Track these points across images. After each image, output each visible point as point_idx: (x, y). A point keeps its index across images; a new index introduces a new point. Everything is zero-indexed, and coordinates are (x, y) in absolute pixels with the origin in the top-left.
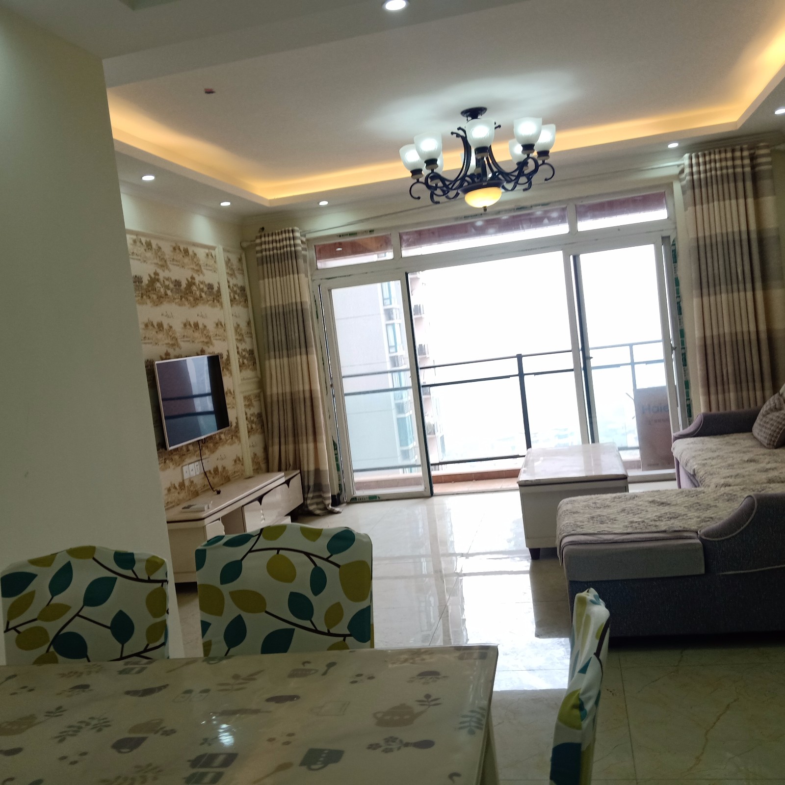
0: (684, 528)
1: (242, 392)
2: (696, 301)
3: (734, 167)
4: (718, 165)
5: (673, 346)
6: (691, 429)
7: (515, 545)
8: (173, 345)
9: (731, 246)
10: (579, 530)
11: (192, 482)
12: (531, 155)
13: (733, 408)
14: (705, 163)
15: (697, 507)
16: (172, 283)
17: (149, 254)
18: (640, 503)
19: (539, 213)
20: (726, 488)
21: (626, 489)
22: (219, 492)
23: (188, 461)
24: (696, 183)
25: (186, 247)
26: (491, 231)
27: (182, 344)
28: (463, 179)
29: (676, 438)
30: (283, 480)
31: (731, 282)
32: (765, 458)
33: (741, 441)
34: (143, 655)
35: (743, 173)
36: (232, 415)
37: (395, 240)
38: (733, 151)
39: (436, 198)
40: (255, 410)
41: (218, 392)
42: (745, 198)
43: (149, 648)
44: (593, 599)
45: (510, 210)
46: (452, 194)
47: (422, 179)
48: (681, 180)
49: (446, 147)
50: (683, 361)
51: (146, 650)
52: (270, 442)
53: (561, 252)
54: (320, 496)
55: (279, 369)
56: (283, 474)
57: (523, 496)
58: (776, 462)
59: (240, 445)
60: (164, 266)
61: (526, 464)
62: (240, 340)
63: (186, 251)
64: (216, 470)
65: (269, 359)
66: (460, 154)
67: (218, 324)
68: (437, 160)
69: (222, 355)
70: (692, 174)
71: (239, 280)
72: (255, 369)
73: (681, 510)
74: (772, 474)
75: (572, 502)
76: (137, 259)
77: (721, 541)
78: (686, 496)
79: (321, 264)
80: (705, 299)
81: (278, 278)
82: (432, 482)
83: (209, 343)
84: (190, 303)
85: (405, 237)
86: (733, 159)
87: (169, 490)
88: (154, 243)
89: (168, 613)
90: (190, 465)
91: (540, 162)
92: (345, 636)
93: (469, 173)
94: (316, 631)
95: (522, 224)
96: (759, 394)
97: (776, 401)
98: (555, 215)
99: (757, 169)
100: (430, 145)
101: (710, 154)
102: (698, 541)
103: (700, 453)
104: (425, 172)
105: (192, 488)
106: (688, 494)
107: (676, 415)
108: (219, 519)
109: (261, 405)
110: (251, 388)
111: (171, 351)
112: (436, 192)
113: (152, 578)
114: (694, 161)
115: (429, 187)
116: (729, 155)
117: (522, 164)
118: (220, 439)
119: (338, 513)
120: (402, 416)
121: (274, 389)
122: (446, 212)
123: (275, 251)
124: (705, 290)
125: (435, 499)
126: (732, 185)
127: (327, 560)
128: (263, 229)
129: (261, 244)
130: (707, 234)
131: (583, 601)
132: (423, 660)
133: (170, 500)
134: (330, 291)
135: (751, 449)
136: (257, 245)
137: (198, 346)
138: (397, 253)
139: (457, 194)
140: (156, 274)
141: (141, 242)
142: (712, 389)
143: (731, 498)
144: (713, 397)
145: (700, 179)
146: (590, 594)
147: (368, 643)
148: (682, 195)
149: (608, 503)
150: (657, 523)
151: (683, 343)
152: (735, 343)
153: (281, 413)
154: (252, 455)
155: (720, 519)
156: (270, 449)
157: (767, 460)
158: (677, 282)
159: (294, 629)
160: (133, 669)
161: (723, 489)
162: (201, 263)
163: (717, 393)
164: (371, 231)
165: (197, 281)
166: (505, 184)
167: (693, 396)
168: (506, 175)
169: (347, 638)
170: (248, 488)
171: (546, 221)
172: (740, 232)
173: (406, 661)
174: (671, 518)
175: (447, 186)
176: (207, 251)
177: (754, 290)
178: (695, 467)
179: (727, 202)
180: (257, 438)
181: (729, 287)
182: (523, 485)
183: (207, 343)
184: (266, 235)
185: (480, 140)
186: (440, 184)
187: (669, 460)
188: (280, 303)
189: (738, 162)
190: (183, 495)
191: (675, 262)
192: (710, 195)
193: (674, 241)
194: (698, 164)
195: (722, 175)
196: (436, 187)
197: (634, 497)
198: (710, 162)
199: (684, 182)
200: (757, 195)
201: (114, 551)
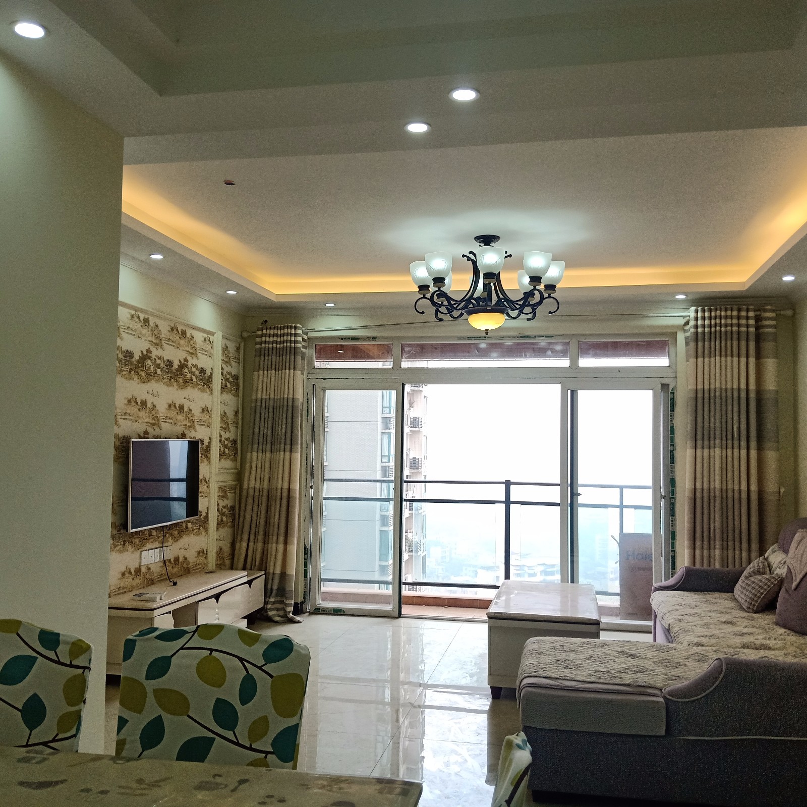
0: (649, 684)
1: (218, 482)
2: (689, 452)
3: (739, 325)
4: (723, 322)
5: (663, 494)
6: (672, 581)
7: (477, 681)
8: (154, 424)
9: (729, 401)
10: (541, 673)
11: (149, 569)
12: (537, 287)
13: (718, 566)
14: (710, 318)
15: (666, 662)
16: (164, 362)
17: (145, 331)
18: (609, 652)
19: (543, 343)
20: (699, 647)
21: (597, 636)
22: (175, 584)
23: (149, 546)
24: (700, 336)
25: (184, 329)
26: (495, 354)
27: (163, 424)
28: (468, 301)
29: (657, 589)
30: (245, 579)
31: (726, 438)
32: (743, 622)
33: (721, 600)
34: (49, 744)
35: (748, 332)
36: (202, 504)
37: (396, 350)
38: (739, 310)
39: (440, 316)
40: (228, 502)
41: (192, 479)
42: (747, 357)
43: (57, 738)
44: (521, 743)
45: (514, 337)
46: (456, 313)
47: (428, 296)
48: (685, 331)
49: (456, 267)
50: (672, 511)
51: (54, 740)
52: (239, 538)
53: (559, 386)
54: (282, 602)
55: (259, 462)
56: (246, 573)
57: (491, 629)
58: (753, 627)
59: (206, 537)
60: (158, 344)
61: (498, 596)
62: (225, 429)
63: (184, 333)
64: (177, 559)
65: (252, 451)
66: (470, 276)
67: (205, 410)
68: (444, 279)
69: (202, 441)
70: (696, 327)
71: (233, 369)
72: (235, 460)
73: (649, 665)
74: (746, 639)
75: (539, 642)
76: (131, 334)
77: (684, 702)
78: (656, 651)
79: (319, 364)
80: (699, 451)
81: (273, 371)
82: (402, 603)
83: (191, 427)
84: (179, 385)
85: (406, 349)
86: (739, 318)
87: (123, 574)
88: (152, 321)
89: (85, 703)
90: (149, 551)
91: (546, 295)
92: (267, 753)
93: (475, 296)
94: (237, 744)
95: (525, 352)
96: (745, 554)
97: (760, 564)
98: (559, 348)
99: (762, 330)
100: (439, 264)
101: (716, 310)
102: (661, 700)
103: (678, 607)
104: (432, 289)
105: (148, 576)
106: (659, 649)
107: (659, 565)
108: (169, 612)
109: (235, 499)
110: (227, 479)
111: (150, 430)
112: (440, 309)
113: (74, 663)
114: (700, 314)
115: (434, 303)
116: (735, 313)
117: (529, 295)
118: (187, 528)
119: (299, 622)
120: (384, 529)
121: (251, 483)
122: (449, 330)
123: (275, 345)
124: (699, 443)
125: (402, 621)
126: (735, 343)
127: (260, 668)
128: (266, 322)
129: (261, 336)
130: (706, 387)
131: (510, 745)
132: (341, 788)
133: (122, 585)
134: (324, 391)
135: (729, 611)
136: (258, 336)
137: (179, 429)
138: (397, 364)
139: (462, 314)
140: (149, 351)
141: (138, 317)
142: (698, 543)
143: (702, 659)
144: (698, 551)
145: (704, 333)
146: (519, 738)
147: (291, 763)
148: (685, 346)
149: (575, 647)
150: (623, 675)
151: (673, 492)
152: (724, 499)
153: (255, 509)
154: (218, 548)
155: (686, 679)
156: (238, 545)
157: (744, 624)
158: (672, 430)
159: (215, 739)
160: (34, 758)
161: (695, 648)
162: (197, 346)
163: (702, 548)
164: (374, 338)
165: (189, 364)
166: (510, 311)
167: (678, 548)
168: (512, 303)
169: (269, 756)
170: (206, 583)
171: (549, 353)
172: (739, 389)
173: (323, 787)
174: (637, 672)
175: (452, 305)
176: (205, 335)
177: (748, 449)
178: (671, 621)
179: (729, 358)
180: (226, 532)
181: (724, 442)
182: (492, 617)
183: (190, 427)
184: (269, 328)
185: (489, 266)
186: (446, 303)
187: (647, 612)
188: (272, 396)
189: (743, 322)
190: (137, 581)
191: (673, 410)
192: (713, 349)
193: (673, 390)
194: (704, 318)
195: (726, 332)
196: (442, 305)
197: (603, 645)
198: (716, 318)
199: (688, 334)
200: (759, 356)
201: (40, 628)
